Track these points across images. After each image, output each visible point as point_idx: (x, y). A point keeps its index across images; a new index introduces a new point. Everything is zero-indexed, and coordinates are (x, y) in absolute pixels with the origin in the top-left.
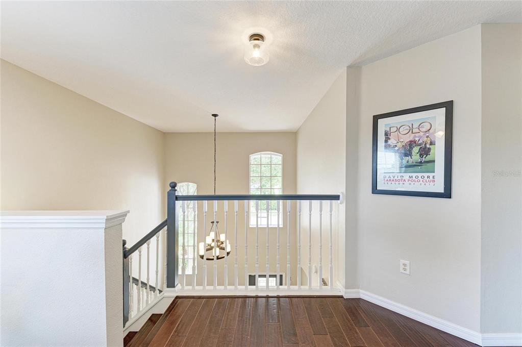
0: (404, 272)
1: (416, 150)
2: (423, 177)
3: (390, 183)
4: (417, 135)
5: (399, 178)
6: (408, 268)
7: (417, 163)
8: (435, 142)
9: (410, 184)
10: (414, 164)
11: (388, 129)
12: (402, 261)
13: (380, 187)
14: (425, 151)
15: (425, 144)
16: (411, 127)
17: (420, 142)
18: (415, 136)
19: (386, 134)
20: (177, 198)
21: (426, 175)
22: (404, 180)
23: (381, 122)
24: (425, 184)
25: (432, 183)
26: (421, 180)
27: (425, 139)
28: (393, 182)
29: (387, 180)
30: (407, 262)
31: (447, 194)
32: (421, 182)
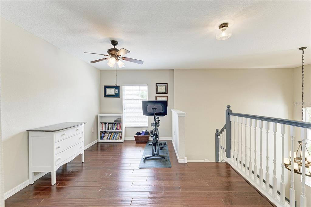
20: (228, 114)
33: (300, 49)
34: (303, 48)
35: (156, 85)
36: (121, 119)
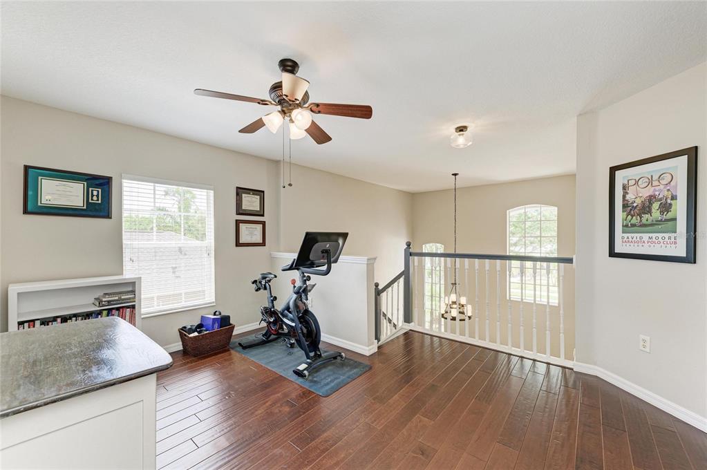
0: (643, 349)
1: (656, 206)
2: (663, 238)
3: (628, 244)
4: (657, 188)
5: (638, 239)
6: (648, 345)
7: (657, 221)
8: (676, 196)
9: (650, 246)
10: (654, 222)
11: (626, 182)
12: (642, 337)
13: (618, 250)
14: (666, 208)
15: (666, 200)
16: (650, 178)
17: (660, 197)
18: (655, 190)
19: (624, 188)
20: (411, 254)
21: (666, 235)
22: (644, 242)
23: (619, 175)
24: (666, 247)
25: (673, 246)
26: (662, 241)
27: (666, 193)
28: (632, 244)
29: (626, 242)
30: (648, 338)
31: (691, 258)
32: (662, 244)
33: (453, 175)
34: (455, 175)
35: (237, 194)
36: (133, 292)
